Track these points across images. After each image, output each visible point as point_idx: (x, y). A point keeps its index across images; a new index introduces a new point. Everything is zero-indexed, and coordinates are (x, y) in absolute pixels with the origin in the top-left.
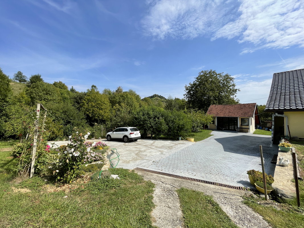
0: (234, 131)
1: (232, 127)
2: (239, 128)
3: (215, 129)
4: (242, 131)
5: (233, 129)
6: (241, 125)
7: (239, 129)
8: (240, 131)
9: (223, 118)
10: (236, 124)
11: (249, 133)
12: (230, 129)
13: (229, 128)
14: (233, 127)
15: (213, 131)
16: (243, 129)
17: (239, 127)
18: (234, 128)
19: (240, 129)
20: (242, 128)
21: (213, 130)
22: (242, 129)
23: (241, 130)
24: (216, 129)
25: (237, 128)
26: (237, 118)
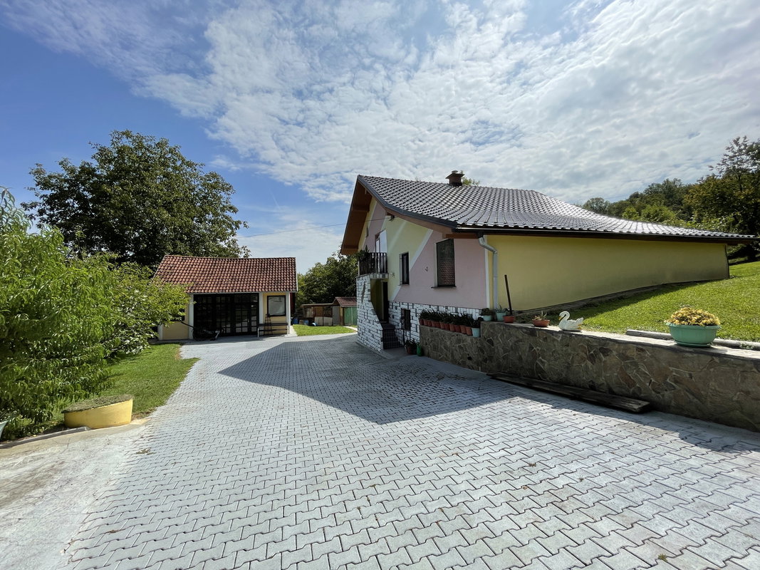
0: (250, 335)
1: (242, 327)
2: (261, 325)
3: (188, 339)
4: (270, 333)
5: (245, 330)
6: (268, 316)
7: (262, 328)
8: (266, 333)
9: (214, 296)
10: (253, 313)
11: (288, 335)
12: (238, 330)
13: (233, 328)
14: (245, 324)
15: (182, 344)
16: (274, 328)
17: (262, 321)
18: (250, 326)
19: (266, 327)
20: (271, 324)
21: (182, 342)
22: (270, 327)
23: (268, 330)
24: (191, 336)
25: (259, 325)
26: (257, 295)
